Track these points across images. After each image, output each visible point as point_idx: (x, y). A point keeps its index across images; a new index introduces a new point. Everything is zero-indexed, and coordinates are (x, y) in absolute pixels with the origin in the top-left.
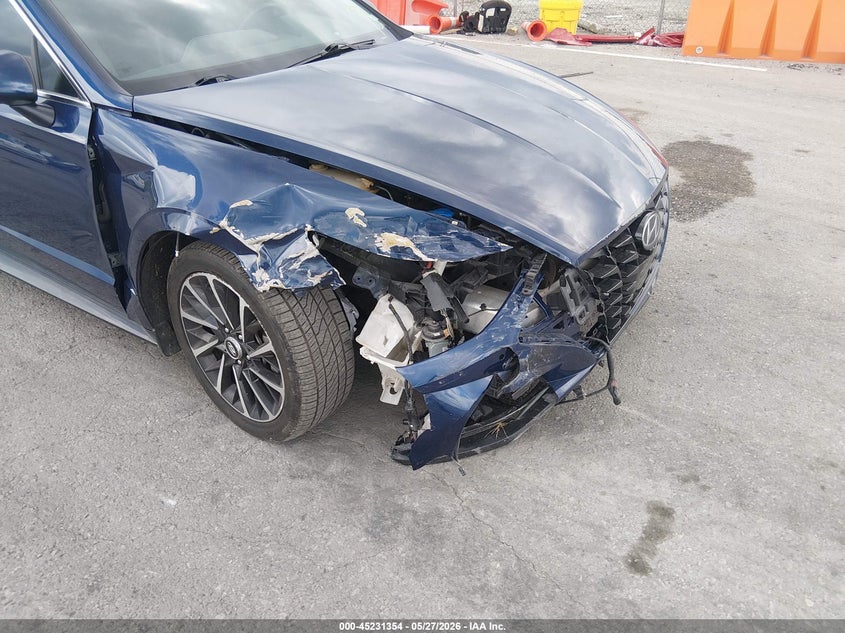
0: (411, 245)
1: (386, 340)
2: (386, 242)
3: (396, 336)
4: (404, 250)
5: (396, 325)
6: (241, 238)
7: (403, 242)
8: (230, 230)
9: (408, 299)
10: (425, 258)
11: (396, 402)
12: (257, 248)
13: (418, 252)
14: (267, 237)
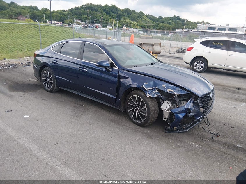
0: (173, 91)
1: (167, 107)
2: (169, 91)
3: (168, 106)
4: (171, 92)
5: (168, 105)
6: (146, 88)
7: (172, 90)
8: (144, 87)
9: (171, 101)
10: (175, 93)
11: (166, 120)
12: (148, 90)
13: (174, 92)
14: (149, 88)
